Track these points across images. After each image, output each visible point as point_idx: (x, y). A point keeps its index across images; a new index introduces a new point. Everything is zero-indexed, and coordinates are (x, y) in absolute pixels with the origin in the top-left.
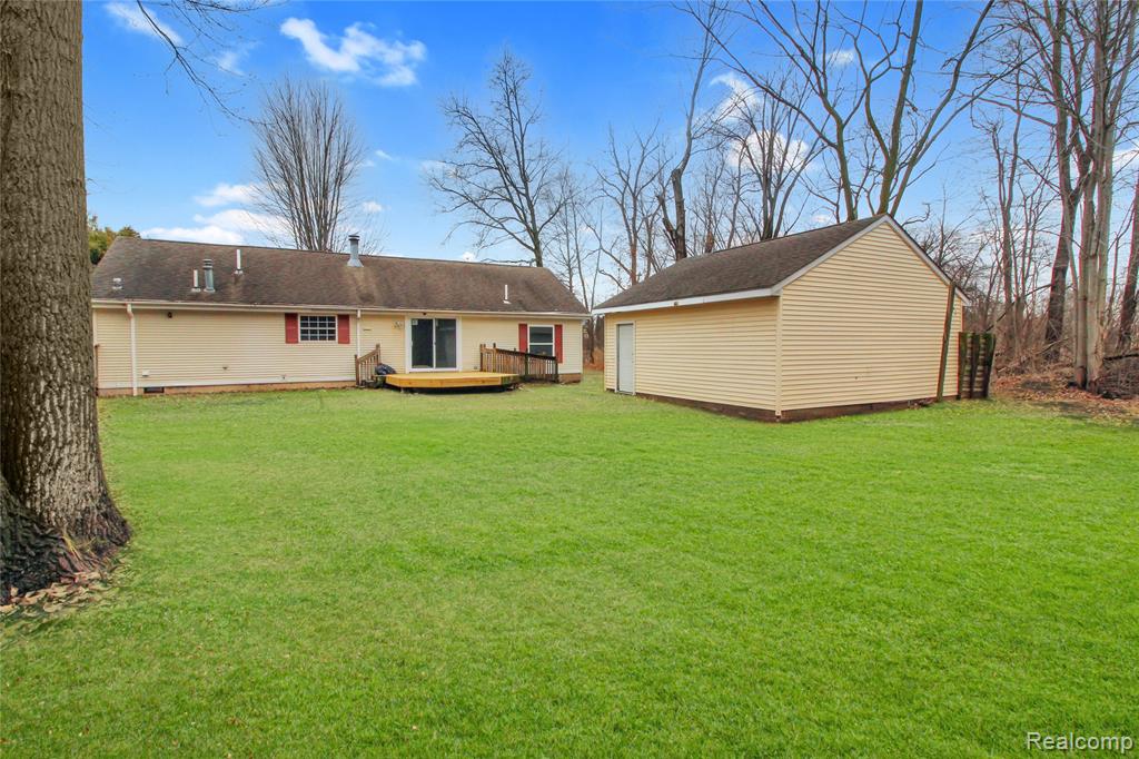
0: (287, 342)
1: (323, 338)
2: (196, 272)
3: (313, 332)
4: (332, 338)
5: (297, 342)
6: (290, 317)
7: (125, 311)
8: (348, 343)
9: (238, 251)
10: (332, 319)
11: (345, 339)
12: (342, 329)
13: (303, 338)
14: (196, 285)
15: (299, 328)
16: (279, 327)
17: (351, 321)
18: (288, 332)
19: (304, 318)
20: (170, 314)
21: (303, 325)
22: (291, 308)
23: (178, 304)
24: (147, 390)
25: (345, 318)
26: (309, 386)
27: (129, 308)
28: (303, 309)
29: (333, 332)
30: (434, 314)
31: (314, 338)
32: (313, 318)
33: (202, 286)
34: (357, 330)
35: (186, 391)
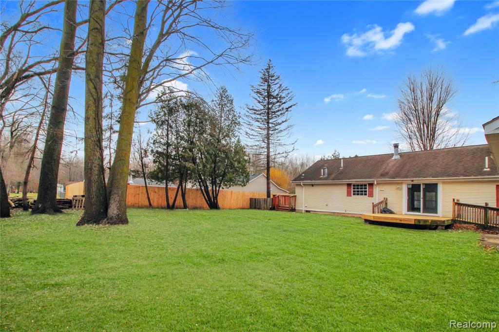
0: (347, 196)
1: (362, 194)
2: (322, 170)
3: (358, 191)
4: (366, 194)
5: (351, 196)
6: (349, 185)
7: (300, 185)
8: (373, 197)
9: (342, 160)
10: (366, 185)
11: (371, 195)
12: (370, 190)
13: (354, 194)
14: (322, 174)
15: (352, 190)
16: (344, 189)
17: (374, 186)
18: (348, 191)
19: (354, 186)
20: (313, 185)
21: (354, 189)
22: (348, 181)
23: (313, 182)
24: (307, 211)
25: (371, 185)
26: (355, 216)
27: (302, 184)
28: (353, 181)
29: (366, 191)
30: (422, 181)
31: (358, 194)
32: (358, 185)
33: (324, 175)
34: (377, 190)
35: (316, 213)
